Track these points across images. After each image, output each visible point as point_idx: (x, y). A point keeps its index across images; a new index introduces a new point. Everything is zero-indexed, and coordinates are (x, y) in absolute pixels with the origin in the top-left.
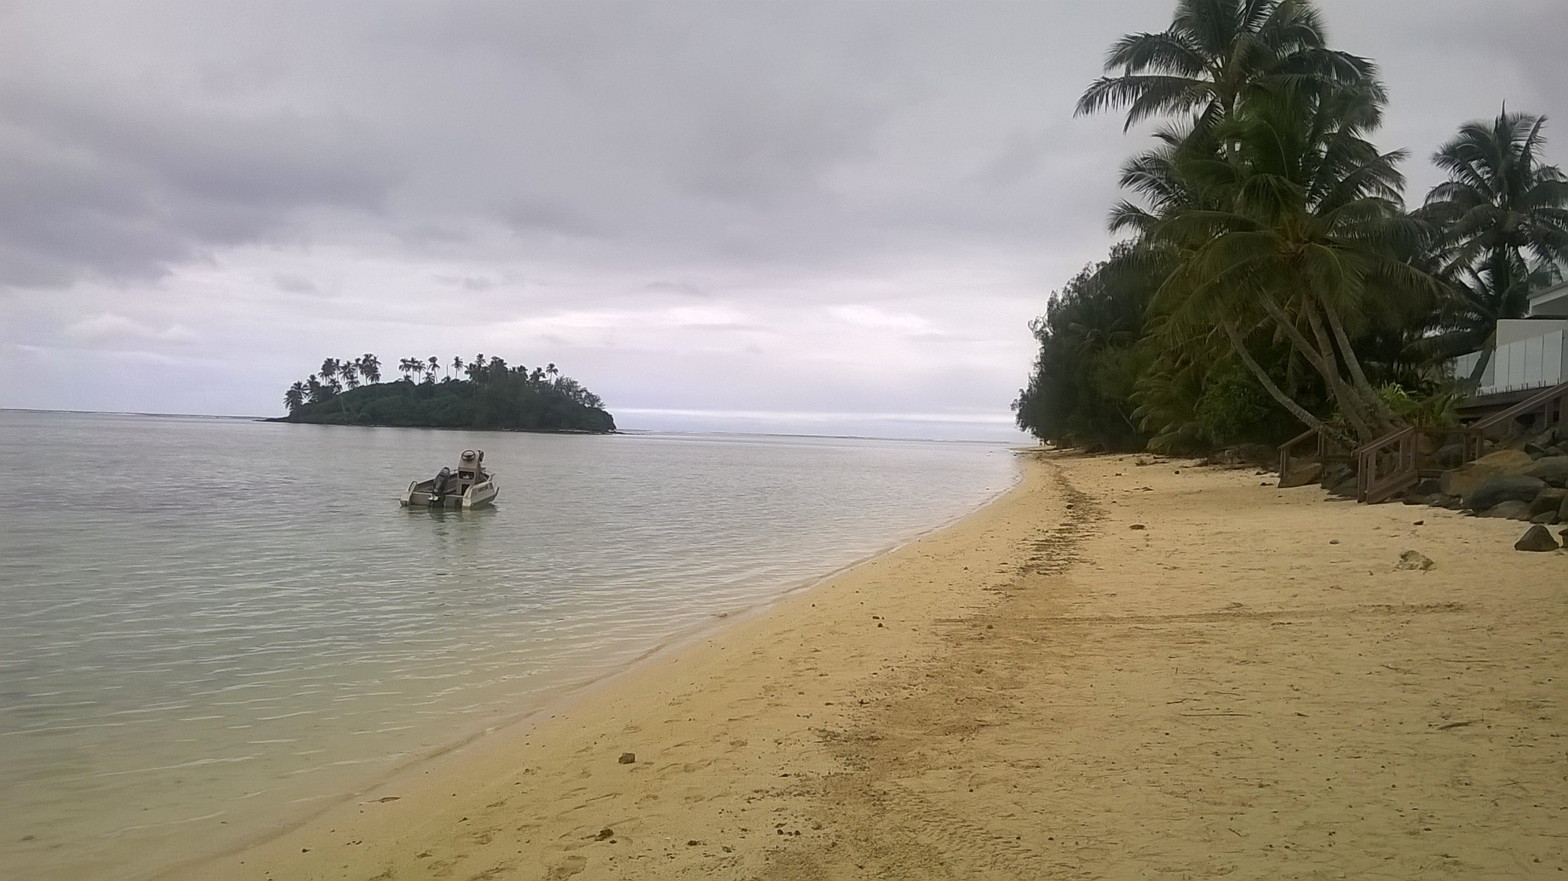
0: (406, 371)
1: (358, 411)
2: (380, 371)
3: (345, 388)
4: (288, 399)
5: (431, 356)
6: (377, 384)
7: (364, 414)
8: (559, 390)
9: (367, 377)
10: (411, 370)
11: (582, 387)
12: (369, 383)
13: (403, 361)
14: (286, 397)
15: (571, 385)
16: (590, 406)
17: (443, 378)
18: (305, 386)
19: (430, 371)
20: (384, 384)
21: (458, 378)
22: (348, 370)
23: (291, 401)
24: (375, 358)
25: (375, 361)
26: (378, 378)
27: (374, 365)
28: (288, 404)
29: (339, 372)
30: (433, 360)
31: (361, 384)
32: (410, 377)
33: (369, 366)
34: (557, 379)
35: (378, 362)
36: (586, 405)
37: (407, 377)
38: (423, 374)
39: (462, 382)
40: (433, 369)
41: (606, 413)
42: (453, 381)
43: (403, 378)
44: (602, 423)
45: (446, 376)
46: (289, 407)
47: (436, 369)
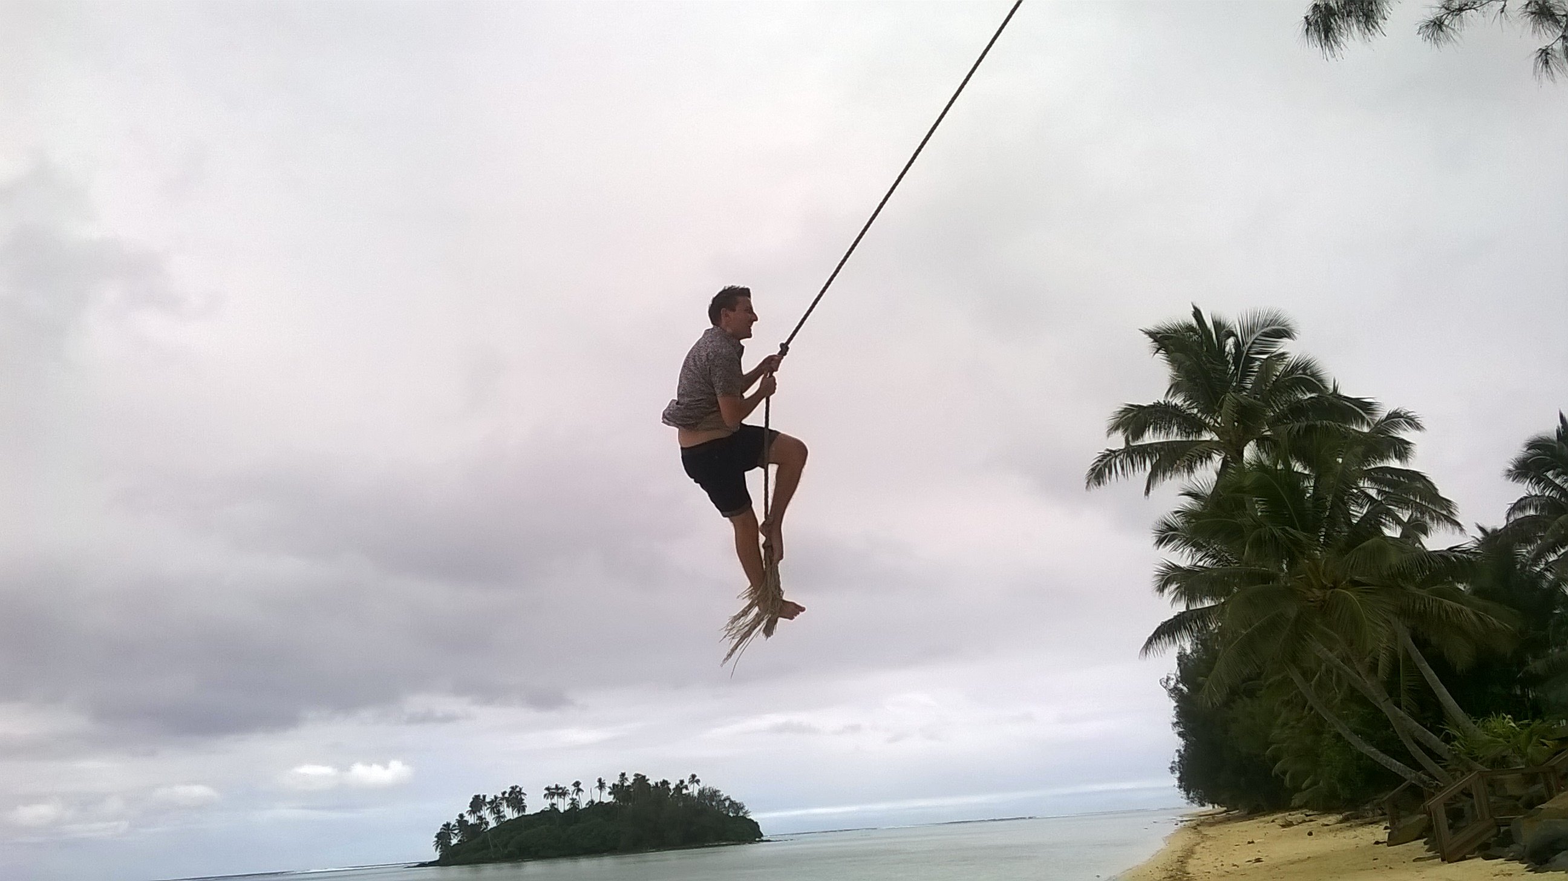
0: (551, 799)
1: (505, 846)
2: (526, 801)
3: (493, 824)
4: (437, 842)
5: (574, 781)
6: (523, 815)
7: (511, 849)
8: (703, 801)
9: (513, 811)
10: (556, 797)
11: (725, 796)
12: (516, 815)
13: (548, 789)
14: (436, 839)
15: (714, 794)
16: (735, 815)
17: (587, 802)
18: (454, 826)
19: (574, 796)
20: (530, 815)
21: (602, 800)
22: (495, 805)
23: (441, 844)
24: (521, 789)
25: (520, 792)
26: (524, 810)
27: (519, 797)
28: (437, 847)
29: (486, 808)
30: (577, 784)
31: (508, 818)
32: (555, 804)
33: (515, 798)
34: (699, 790)
35: (523, 793)
36: (731, 814)
37: (553, 805)
38: (568, 800)
39: (606, 804)
40: (577, 794)
41: (750, 820)
42: (597, 804)
43: (548, 806)
44: (749, 832)
45: (590, 799)
46: (438, 850)
47: (580, 793)
